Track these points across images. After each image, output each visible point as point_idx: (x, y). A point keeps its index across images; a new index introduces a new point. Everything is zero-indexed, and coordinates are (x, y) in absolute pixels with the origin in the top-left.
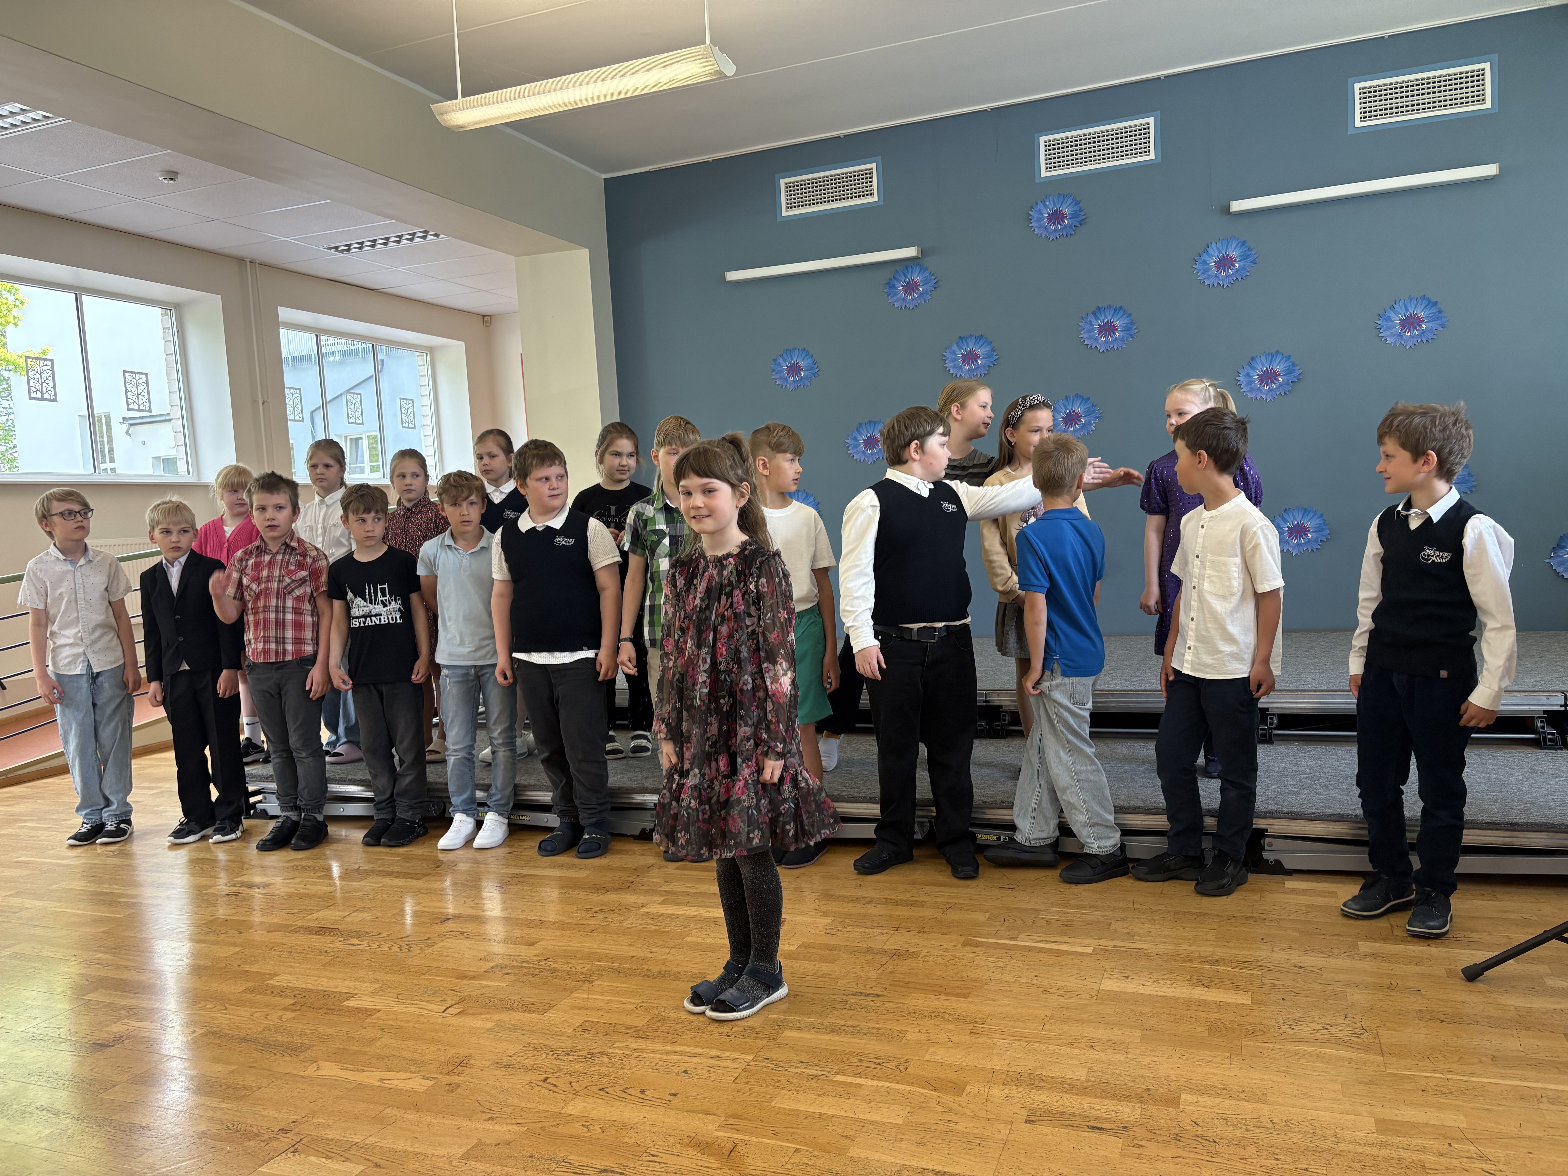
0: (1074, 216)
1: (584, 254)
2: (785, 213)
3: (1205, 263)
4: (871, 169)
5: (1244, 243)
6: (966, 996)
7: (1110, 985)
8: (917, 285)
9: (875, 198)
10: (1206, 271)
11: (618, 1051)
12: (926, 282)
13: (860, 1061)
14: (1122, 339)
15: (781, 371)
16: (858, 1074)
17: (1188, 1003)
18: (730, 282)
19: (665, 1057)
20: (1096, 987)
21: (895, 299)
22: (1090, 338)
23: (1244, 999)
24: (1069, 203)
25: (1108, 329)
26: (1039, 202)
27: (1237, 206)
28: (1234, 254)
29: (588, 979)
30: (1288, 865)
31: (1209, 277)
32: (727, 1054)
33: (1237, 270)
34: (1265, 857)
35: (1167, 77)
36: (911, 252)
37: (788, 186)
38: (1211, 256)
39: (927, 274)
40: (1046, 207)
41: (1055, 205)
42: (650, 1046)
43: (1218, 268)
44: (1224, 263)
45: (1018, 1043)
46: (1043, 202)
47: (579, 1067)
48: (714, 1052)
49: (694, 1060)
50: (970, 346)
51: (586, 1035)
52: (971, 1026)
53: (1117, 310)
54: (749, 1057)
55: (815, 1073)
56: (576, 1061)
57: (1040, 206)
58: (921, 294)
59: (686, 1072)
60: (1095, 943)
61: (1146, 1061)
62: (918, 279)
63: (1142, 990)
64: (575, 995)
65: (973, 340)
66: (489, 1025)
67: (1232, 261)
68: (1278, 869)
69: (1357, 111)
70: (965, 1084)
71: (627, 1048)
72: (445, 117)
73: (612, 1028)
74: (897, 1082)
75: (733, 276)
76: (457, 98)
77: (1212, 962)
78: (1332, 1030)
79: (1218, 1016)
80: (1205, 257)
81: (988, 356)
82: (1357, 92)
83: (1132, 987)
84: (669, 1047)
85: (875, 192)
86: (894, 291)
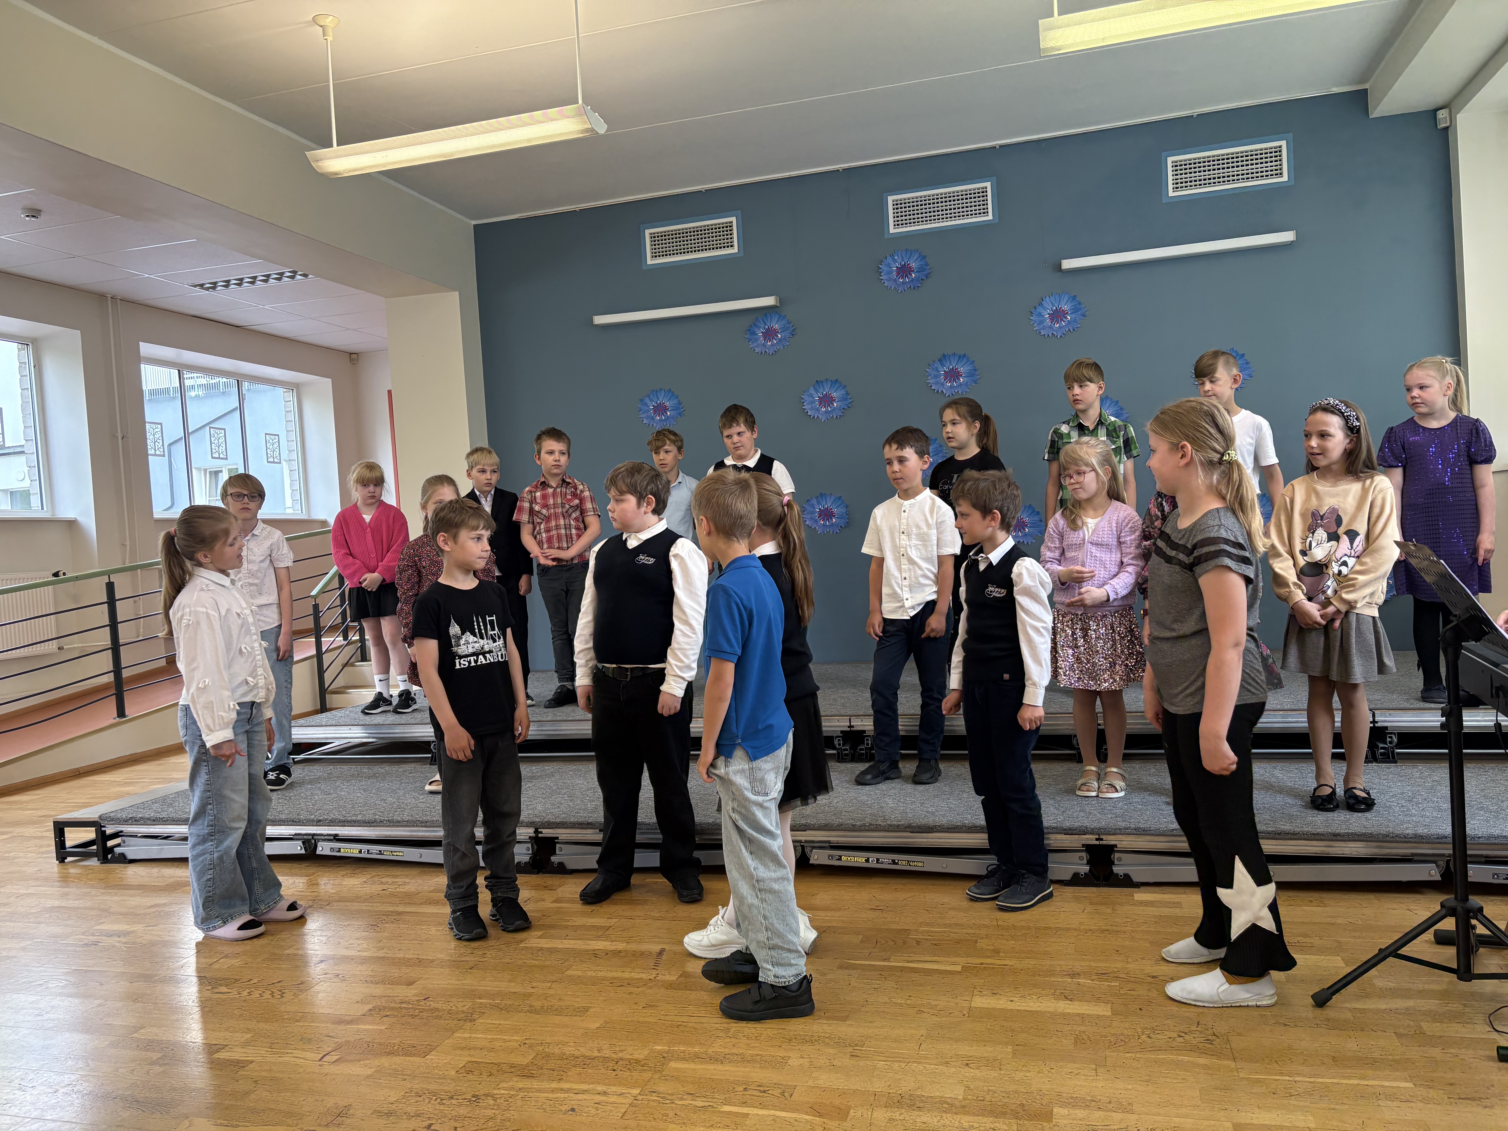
0: (920, 270)
1: (454, 297)
2: (650, 261)
3: (1040, 315)
4: (731, 222)
5: (1074, 297)
6: (844, 1019)
7: (980, 1002)
8: (776, 332)
9: (735, 250)
10: (1041, 322)
11: (502, 1092)
12: (784, 329)
13: (745, 1089)
14: (966, 385)
15: (649, 411)
16: (744, 1104)
17: (1054, 1016)
18: (597, 325)
19: (551, 1095)
20: (966, 1004)
21: (755, 344)
22: (937, 383)
23: (1103, 1010)
24: (915, 257)
25: (953, 375)
26: (888, 257)
27: (1068, 264)
28: (1065, 307)
29: (469, 1018)
30: (1136, 879)
31: (1044, 328)
32: (614, 1089)
33: (1069, 322)
34: (1115, 872)
35: (1001, 146)
36: (769, 301)
37: (653, 236)
38: (1045, 309)
39: (784, 322)
40: (895, 261)
41: (903, 260)
42: (535, 1084)
43: (1052, 320)
44: (1057, 315)
45: (897, 1064)
46: (892, 256)
47: (463, 1111)
48: (600, 1088)
49: (580, 1096)
50: (826, 390)
51: (470, 1077)
52: (851, 1049)
53: (961, 357)
54: (636, 1091)
55: (702, 1104)
56: (460, 1105)
57: (889, 260)
58: (780, 340)
59: (573, 1110)
60: (962, 961)
61: (1019, 1075)
62: (776, 326)
63: (1010, 1006)
64: (456, 1035)
65: (829, 384)
66: (369, 1072)
67: (1064, 313)
68: (1127, 882)
69: (1170, 182)
70: (850, 1108)
71: (512, 1088)
72: (320, 164)
73: (496, 1067)
74: (782, 1110)
75: (600, 320)
76: (331, 146)
77: (1073, 975)
78: (1187, 1037)
79: (1083, 1028)
80: (1040, 309)
81: (843, 399)
82: (1170, 165)
83: (1001, 1003)
84: (554, 1085)
85: (736, 244)
86: (755, 337)
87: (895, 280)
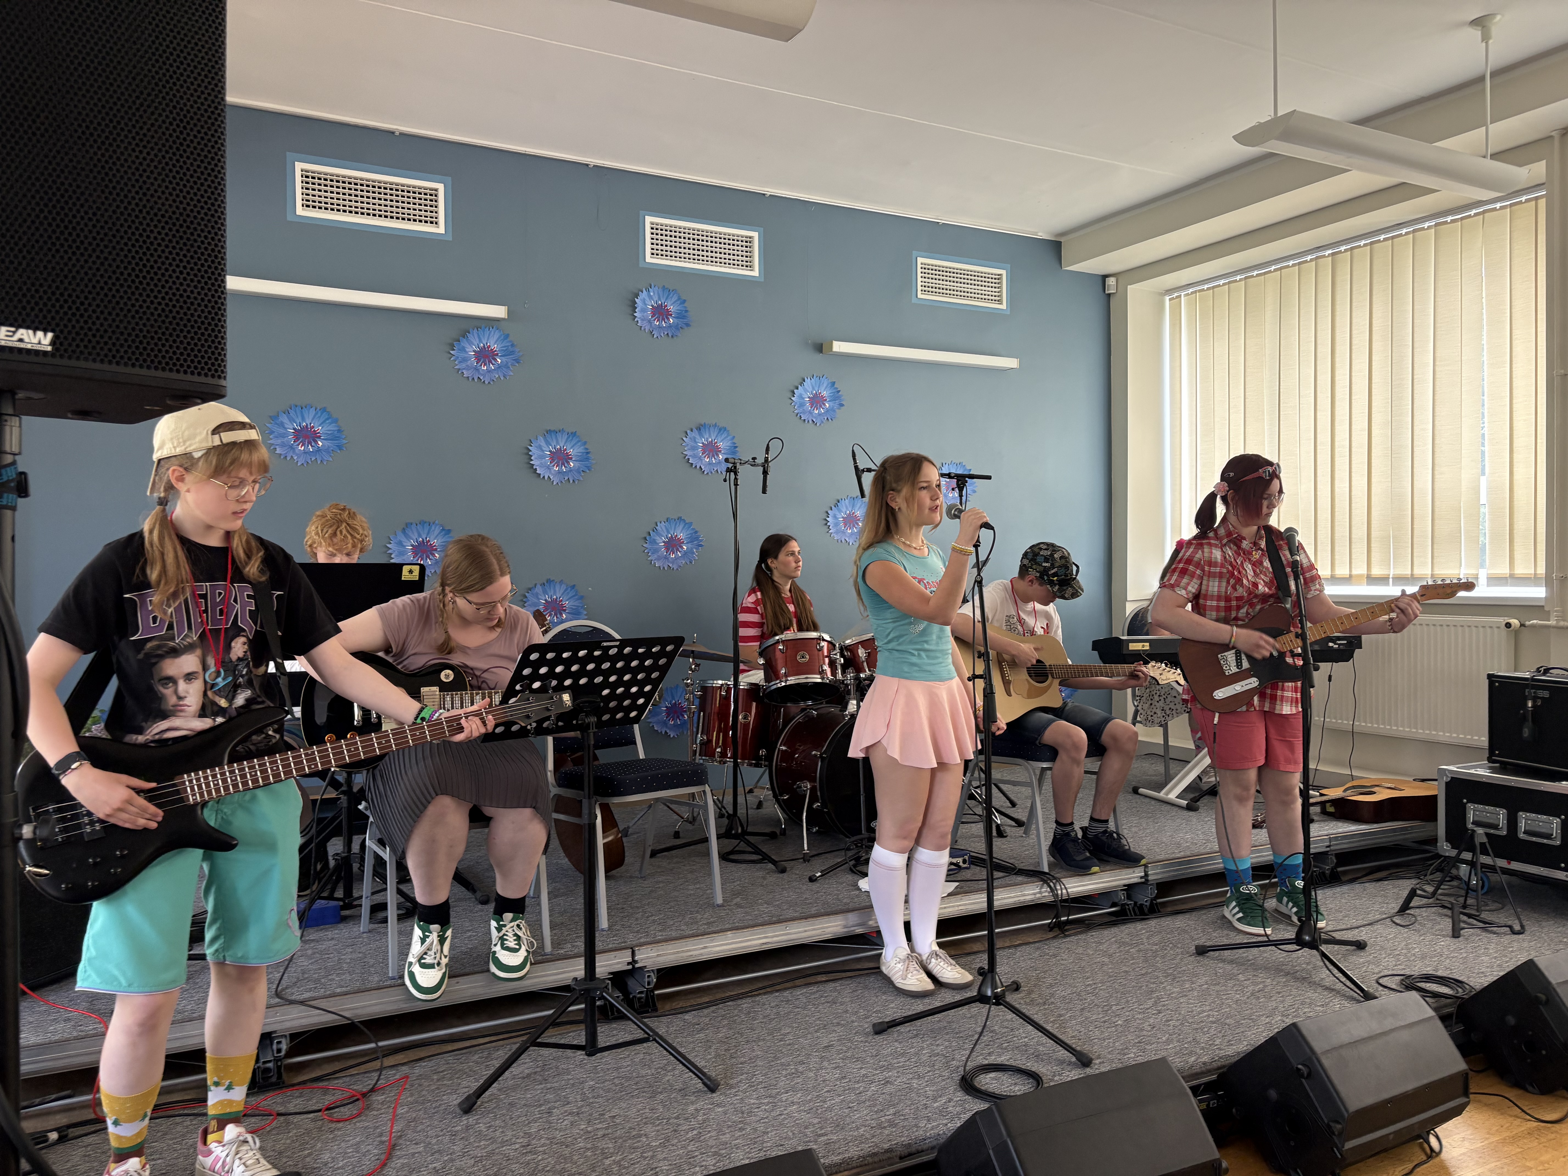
0: (679, 316)
2: (300, 212)
3: (802, 396)
4: (436, 190)
5: (834, 384)
8: (494, 354)
9: (441, 230)
10: (802, 405)
12: (507, 353)
15: (284, 435)
21: (464, 365)
22: (694, 456)
24: (674, 299)
25: (711, 448)
26: (644, 291)
28: (825, 393)
31: (804, 412)
33: (828, 410)
35: (771, 196)
36: (498, 311)
37: (307, 175)
38: (806, 390)
39: (508, 343)
40: (650, 297)
41: (659, 299)
43: (812, 405)
44: (817, 400)
46: (649, 291)
50: (561, 443)
53: (722, 430)
57: (644, 295)
58: (499, 367)
62: (495, 347)
65: (563, 436)
67: (823, 400)
69: (919, 284)
75: (238, 284)
80: (801, 390)
81: (583, 459)
82: (920, 265)
85: (441, 221)
86: (464, 355)
87: (649, 321)
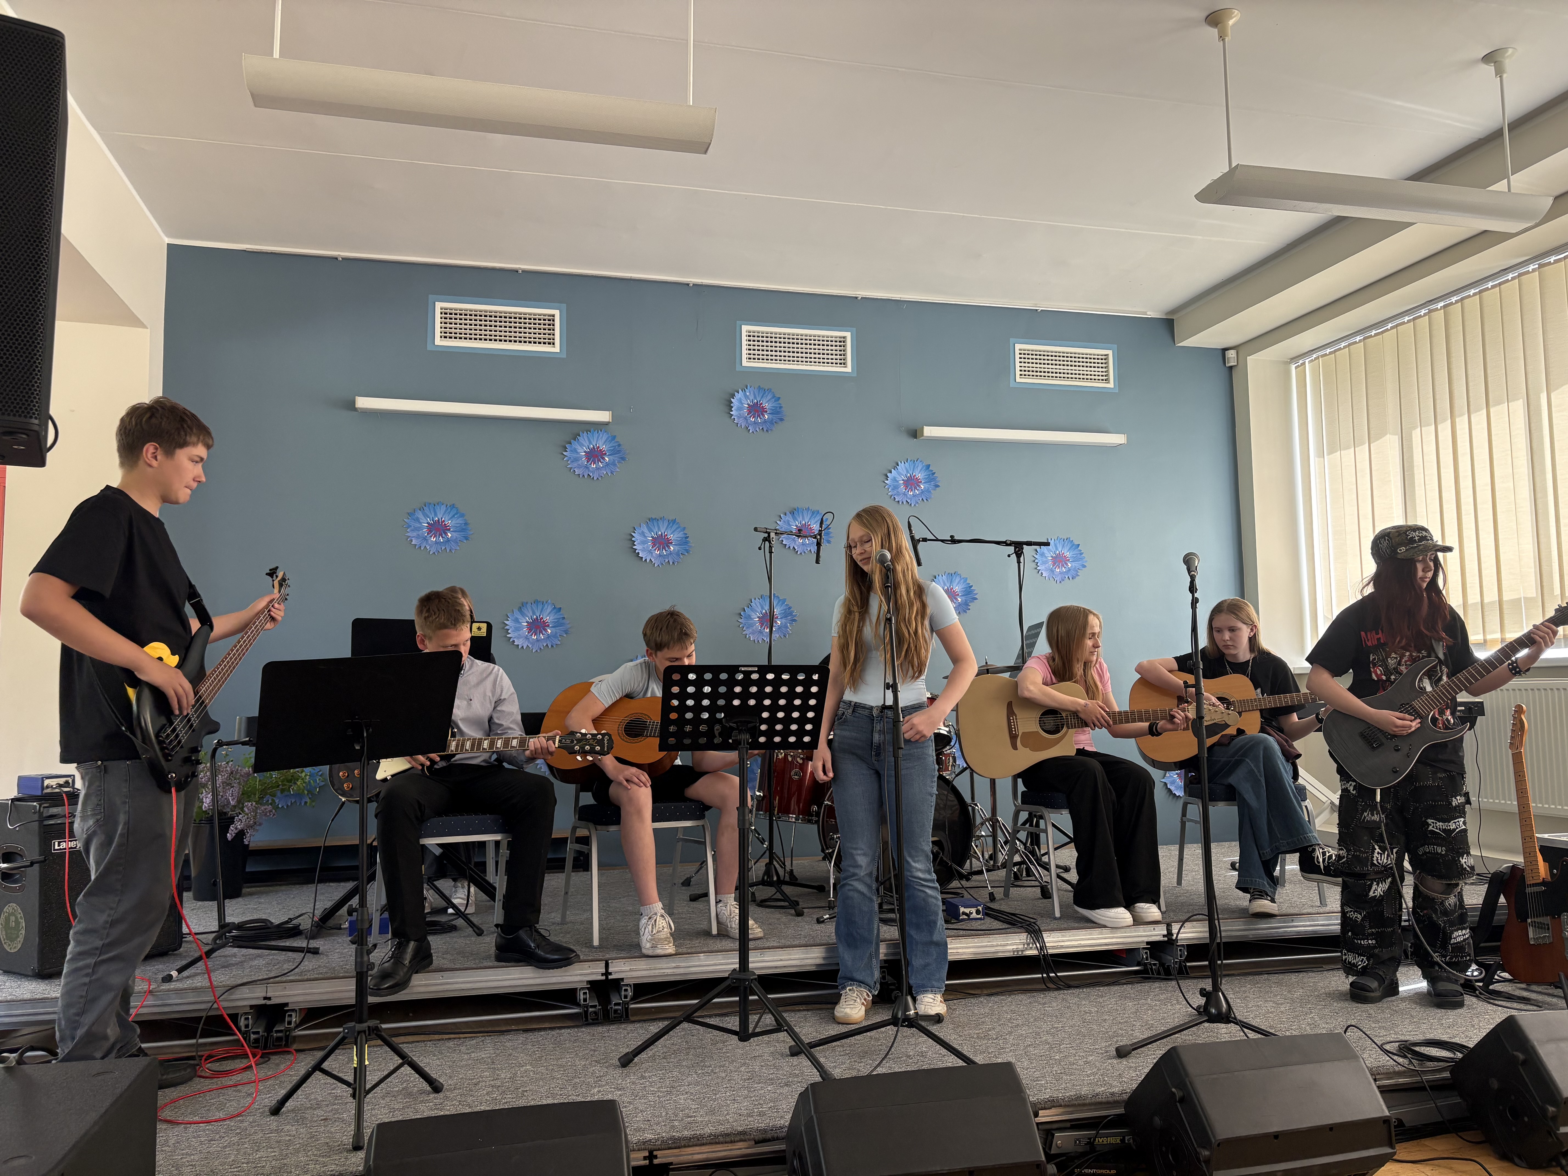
0: (774, 412)
2: (439, 342)
3: (895, 480)
4: (553, 316)
5: (929, 466)
8: (603, 454)
10: (896, 487)
12: (614, 452)
15: (420, 529)
18: (360, 409)
21: (575, 464)
24: (769, 397)
26: (740, 391)
28: (920, 476)
31: (898, 494)
33: (923, 492)
35: (863, 298)
36: (603, 416)
37: (444, 312)
38: (899, 474)
39: (614, 443)
40: (746, 397)
41: (755, 398)
43: (906, 487)
44: (911, 482)
53: (814, 513)
57: (741, 395)
58: (607, 464)
62: (604, 447)
65: (666, 524)
67: (918, 482)
69: (1018, 368)
75: (363, 402)
80: (895, 474)
81: (682, 543)
82: (1017, 351)
85: (557, 341)
86: (575, 455)
87: (746, 418)
